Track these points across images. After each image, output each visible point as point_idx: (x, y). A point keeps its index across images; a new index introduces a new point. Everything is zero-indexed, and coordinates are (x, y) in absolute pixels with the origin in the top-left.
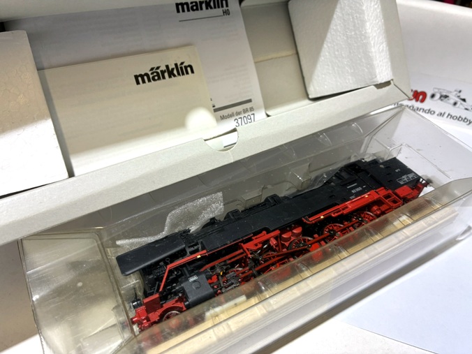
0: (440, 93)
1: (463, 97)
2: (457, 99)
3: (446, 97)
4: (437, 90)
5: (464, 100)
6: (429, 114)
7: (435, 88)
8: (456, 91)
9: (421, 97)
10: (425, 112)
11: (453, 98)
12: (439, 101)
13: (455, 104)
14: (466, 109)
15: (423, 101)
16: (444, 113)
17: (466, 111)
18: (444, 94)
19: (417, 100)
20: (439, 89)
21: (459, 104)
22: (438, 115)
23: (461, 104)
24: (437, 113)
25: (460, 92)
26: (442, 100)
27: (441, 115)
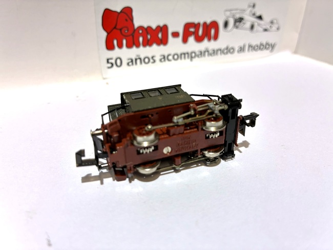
0: (233, 16)
1: (258, 14)
2: (254, 19)
3: (241, 20)
4: (228, 13)
5: (260, 18)
6: (229, 55)
7: (226, 11)
8: (249, 6)
9: (213, 31)
10: (224, 54)
11: (249, 19)
12: (235, 30)
13: (252, 27)
14: (266, 30)
15: (216, 37)
16: (244, 46)
17: (266, 33)
18: (238, 16)
19: (209, 39)
20: (230, 10)
21: (256, 24)
22: (238, 52)
23: (259, 25)
24: (237, 49)
25: (254, 6)
26: (237, 27)
27: (242, 49)
